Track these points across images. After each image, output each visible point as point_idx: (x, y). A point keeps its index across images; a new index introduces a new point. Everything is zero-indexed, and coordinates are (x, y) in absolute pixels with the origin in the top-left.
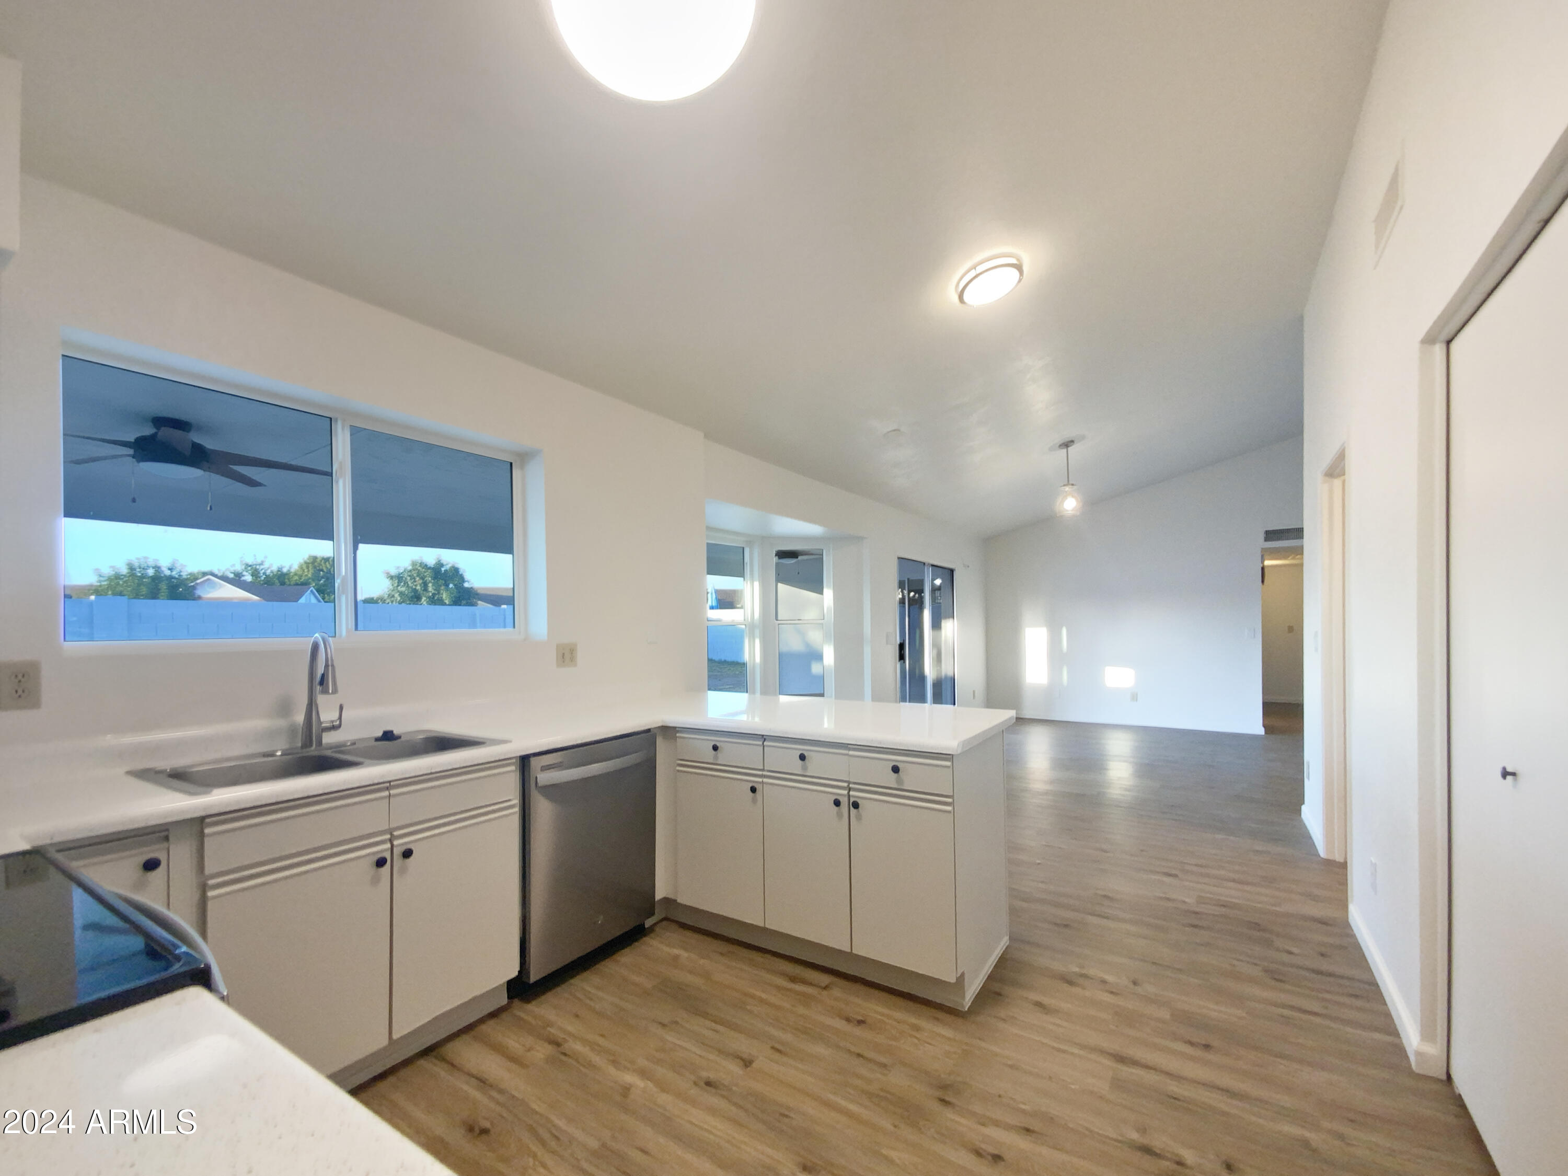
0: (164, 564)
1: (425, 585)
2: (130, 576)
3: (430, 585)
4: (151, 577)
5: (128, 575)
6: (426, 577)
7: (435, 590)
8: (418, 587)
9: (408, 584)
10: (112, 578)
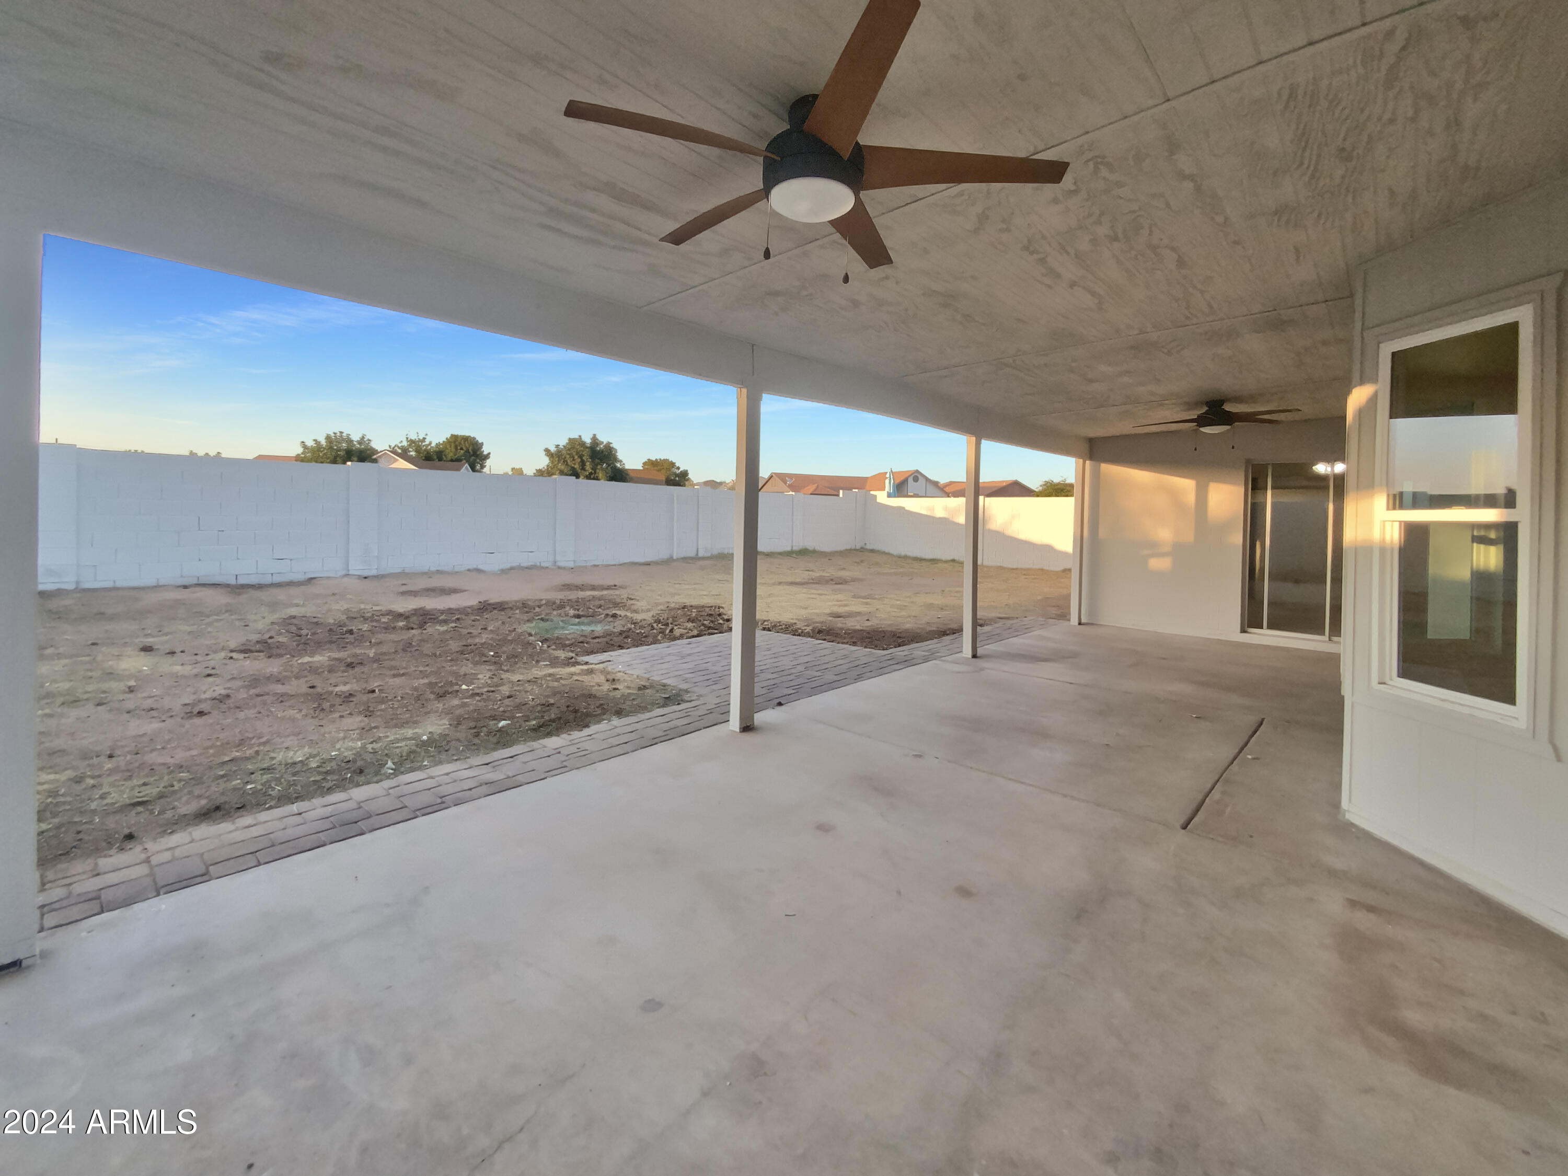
0: (355, 437)
1: (583, 464)
2: (329, 449)
3: (588, 464)
4: (345, 450)
5: (327, 448)
6: (584, 455)
7: (592, 469)
8: (577, 466)
9: (567, 463)
10: (315, 450)
